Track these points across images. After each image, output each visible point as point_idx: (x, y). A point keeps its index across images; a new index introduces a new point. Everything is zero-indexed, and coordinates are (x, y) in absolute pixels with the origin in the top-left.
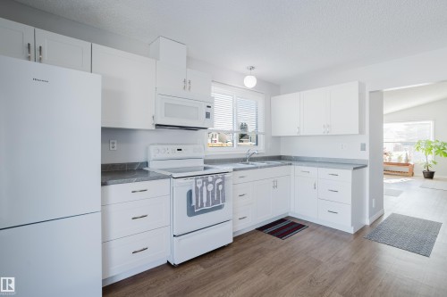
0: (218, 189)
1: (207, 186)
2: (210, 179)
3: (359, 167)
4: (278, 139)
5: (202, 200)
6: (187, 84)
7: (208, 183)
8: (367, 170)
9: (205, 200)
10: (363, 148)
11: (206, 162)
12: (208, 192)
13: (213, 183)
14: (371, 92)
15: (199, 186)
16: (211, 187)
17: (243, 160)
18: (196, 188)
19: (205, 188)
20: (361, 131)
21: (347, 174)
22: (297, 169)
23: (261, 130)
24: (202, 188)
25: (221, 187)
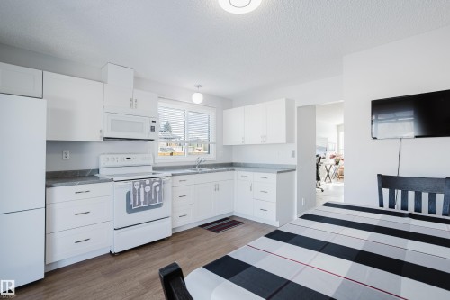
0: (155, 190)
1: (144, 187)
2: (148, 182)
3: (283, 171)
4: (230, 148)
5: (139, 200)
6: (133, 102)
7: (145, 185)
8: (296, 172)
9: (142, 200)
10: (293, 155)
11: (154, 169)
12: (145, 193)
13: (150, 185)
14: (299, 108)
15: (137, 188)
16: (148, 189)
17: (194, 167)
18: (134, 189)
19: (142, 190)
20: (289, 140)
21: (273, 177)
23: (212, 140)
24: (139, 189)
25: (158, 189)
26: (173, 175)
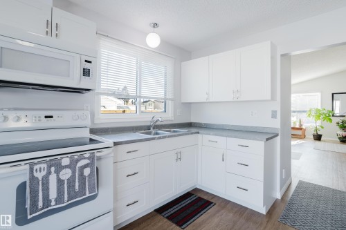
0: (81, 175)
1: (57, 172)
2: (66, 160)
3: (271, 137)
4: (188, 105)
5: (46, 197)
8: (278, 139)
10: (274, 115)
14: (282, 55)
15: (40, 175)
16: (66, 174)
20: (273, 98)
22: (204, 138)
23: (170, 96)
25: (87, 172)
26: (115, 144)
